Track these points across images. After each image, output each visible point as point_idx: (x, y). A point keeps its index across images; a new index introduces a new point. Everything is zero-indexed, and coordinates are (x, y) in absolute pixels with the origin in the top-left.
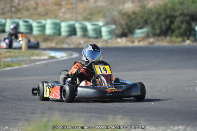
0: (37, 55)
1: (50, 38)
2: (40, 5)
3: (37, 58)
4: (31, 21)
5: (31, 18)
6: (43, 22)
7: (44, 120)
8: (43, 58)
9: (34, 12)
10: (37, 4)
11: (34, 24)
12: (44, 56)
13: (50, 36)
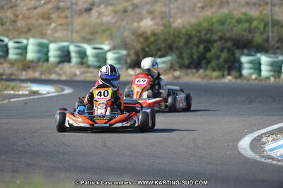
0: (13, 89)
1: (33, 64)
2: (20, 17)
3: (12, 92)
4: (6, 40)
5: (7, 36)
6: (25, 42)
7: (18, 182)
8: (21, 93)
9: (11, 27)
10: (16, 16)
11: (11, 44)
12: (23, 90)
13: (32, 62)
